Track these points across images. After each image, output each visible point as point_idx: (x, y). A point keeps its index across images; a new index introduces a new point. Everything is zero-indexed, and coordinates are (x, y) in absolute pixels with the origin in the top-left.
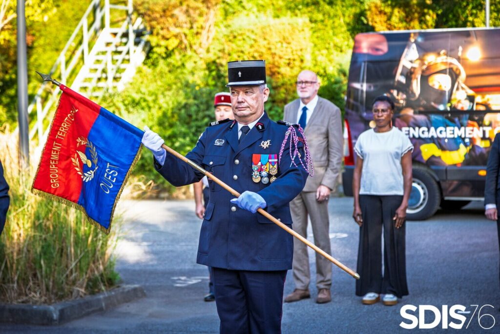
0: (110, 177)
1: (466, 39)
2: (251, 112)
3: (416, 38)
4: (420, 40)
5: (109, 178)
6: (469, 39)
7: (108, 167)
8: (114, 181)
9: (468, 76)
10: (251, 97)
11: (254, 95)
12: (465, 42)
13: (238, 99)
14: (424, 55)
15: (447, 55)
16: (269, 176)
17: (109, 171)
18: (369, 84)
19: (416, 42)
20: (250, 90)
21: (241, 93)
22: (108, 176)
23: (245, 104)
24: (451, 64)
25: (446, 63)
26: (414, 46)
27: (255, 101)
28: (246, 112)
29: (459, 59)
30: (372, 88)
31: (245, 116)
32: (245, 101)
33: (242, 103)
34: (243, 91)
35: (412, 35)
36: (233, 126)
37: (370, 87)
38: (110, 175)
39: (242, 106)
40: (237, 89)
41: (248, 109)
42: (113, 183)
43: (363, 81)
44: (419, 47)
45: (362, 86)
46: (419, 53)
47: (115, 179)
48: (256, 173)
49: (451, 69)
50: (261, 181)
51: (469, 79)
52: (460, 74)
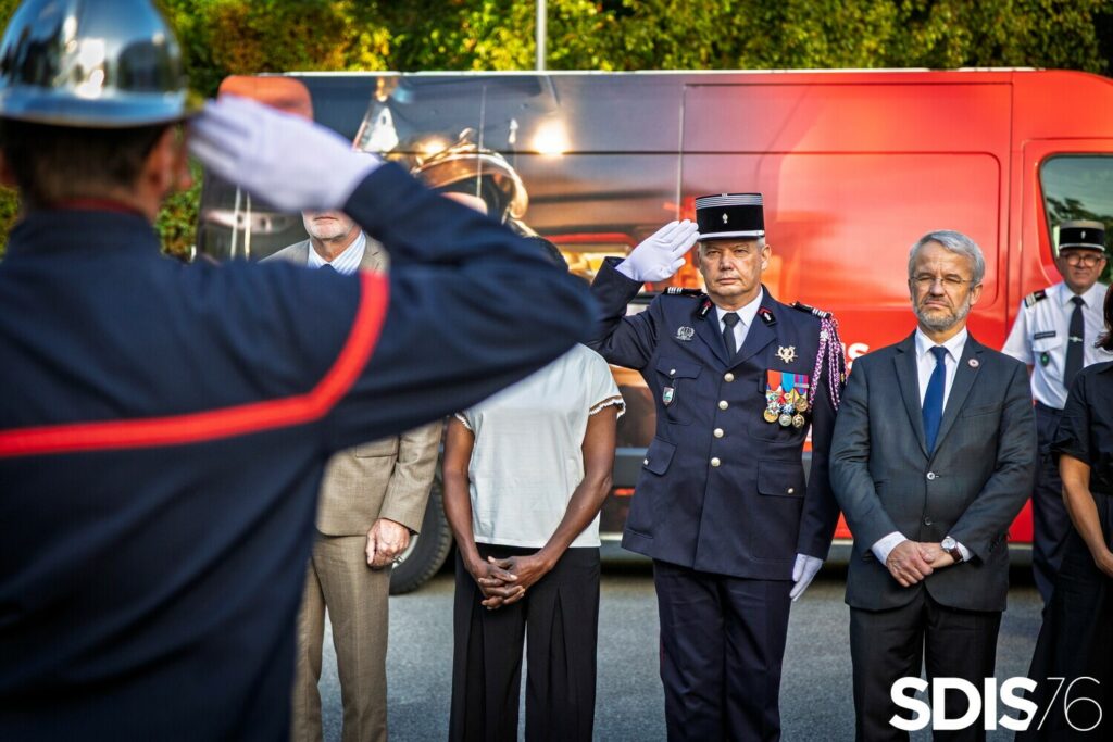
1: (528, 100)
2: (744, 287)
3: (390, 91)
4: (402, 97)
6: (538, 99)
9: (533, 201)
10: (745, 259)
11: (749, 257)
12: (526, 106)
13: (721, 263)
14: (413, 141)
15: (473, 140)
16: (794, 413)
18: (259, 216)
19: (390, 103)
20: (744, 248)
21: (727, 252)
23: (734, 273)
24: (486, 165)
25: (472, 164)
26: (386, 113)
27: (751, 267)
28: (735, 287)
29: (508, 153)
30: (269, 227)
31: (733, 295)
32: (735, 267)
33: (729, 271)
34: (731, 249)
35: (381, 83)
36: (707, 312)
37: (263, 223)
39: (730, 276)
40: (719, 247)
41: (739, 282)
43: (243, 208)
44: (401, 117)
45: (240, 219)
46: (398, 133)
48: (773, 405)
49: (487, 179)
50: (778, 420)
51: (537, 207)
52: (512, 194)
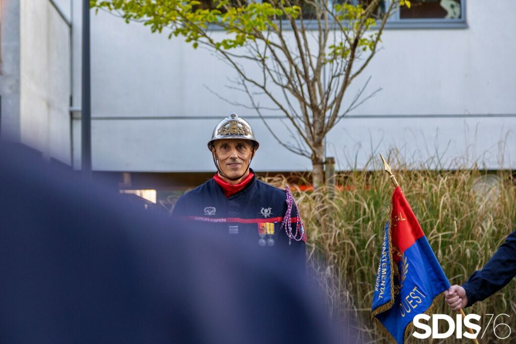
0: (412, 301)
5: (410, 302)
7: (414, 290)
8: (414, 307)
17: (413, 295)
22: (410, 299)
38: (413, 299)
42: (411, 308)
47: (416, 306)
